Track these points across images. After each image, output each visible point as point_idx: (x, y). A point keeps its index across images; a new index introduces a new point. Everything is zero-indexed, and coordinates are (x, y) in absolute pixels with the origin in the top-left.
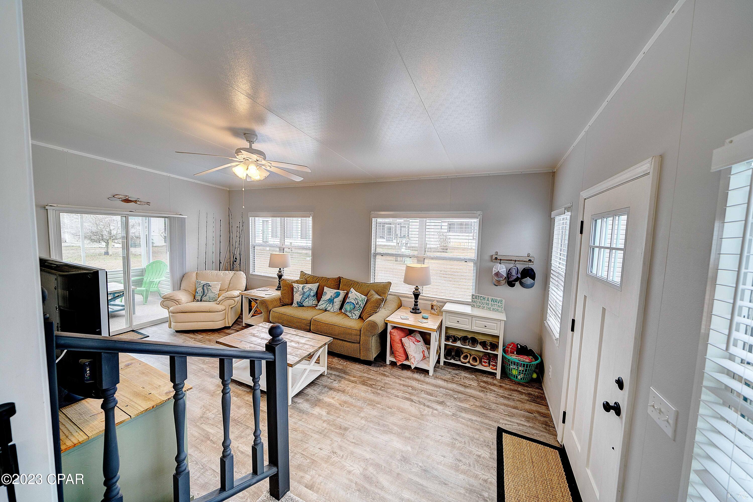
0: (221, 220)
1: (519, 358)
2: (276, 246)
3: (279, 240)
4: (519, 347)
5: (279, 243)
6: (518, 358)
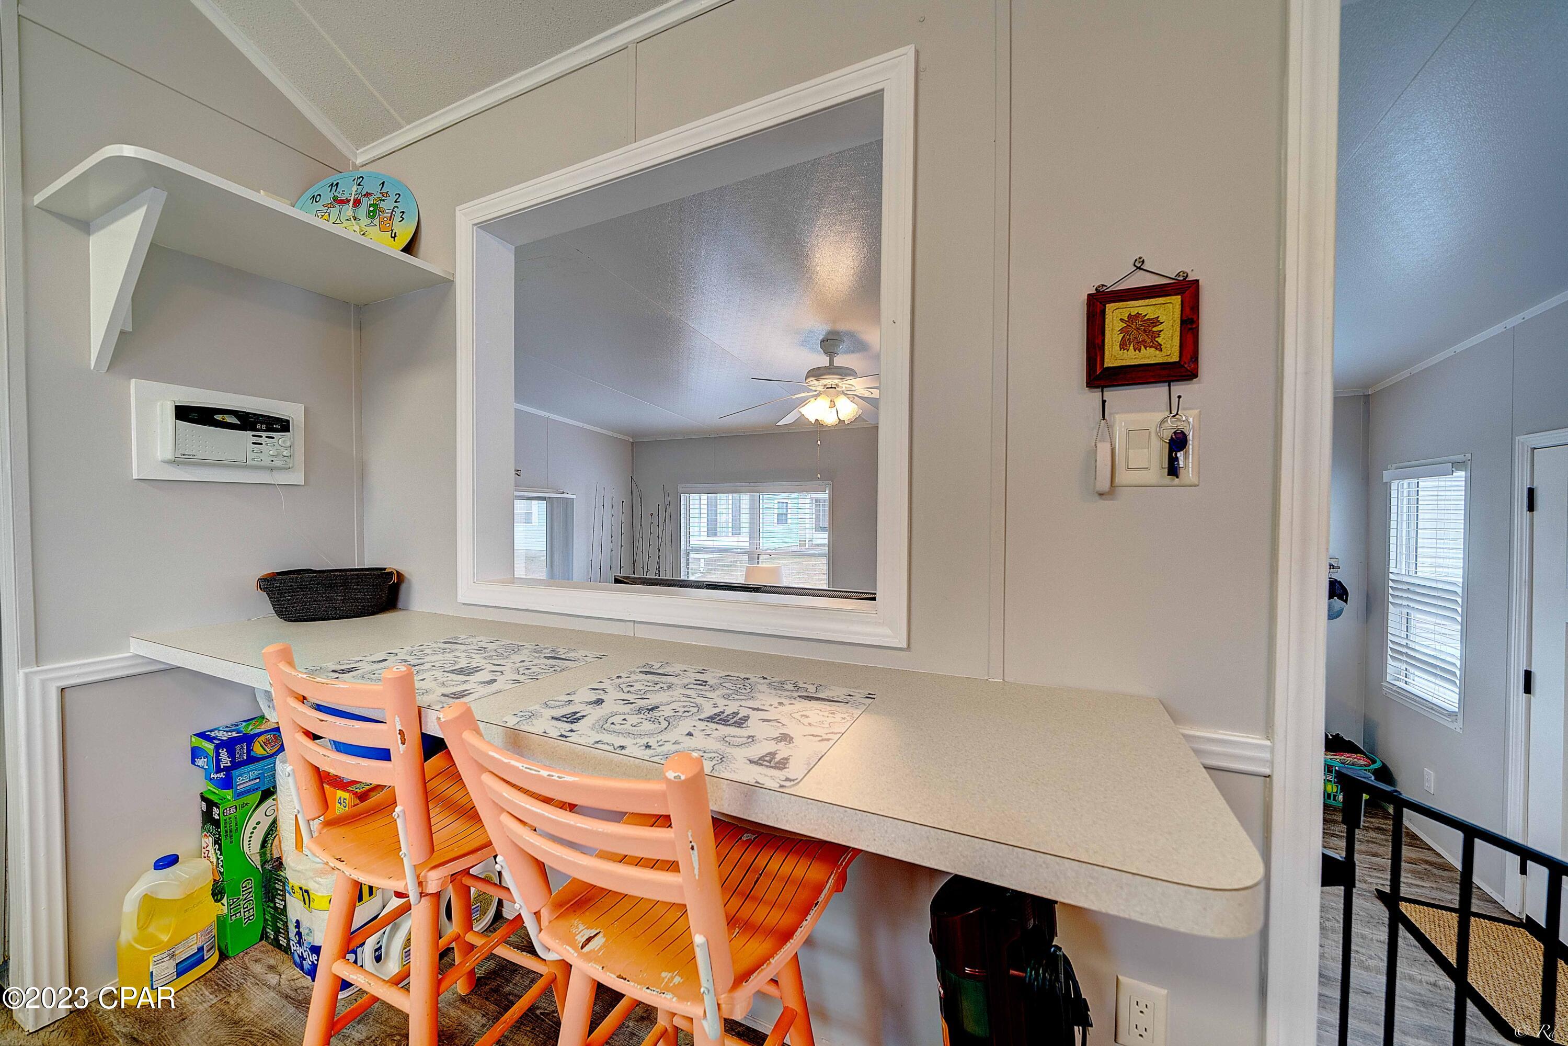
0: (623, 502)
1: (1343, 757)
2: (743, 552)
3: (748, 539)
4: (1331, 737)
5: (748, 544)
6: (1340, 758)
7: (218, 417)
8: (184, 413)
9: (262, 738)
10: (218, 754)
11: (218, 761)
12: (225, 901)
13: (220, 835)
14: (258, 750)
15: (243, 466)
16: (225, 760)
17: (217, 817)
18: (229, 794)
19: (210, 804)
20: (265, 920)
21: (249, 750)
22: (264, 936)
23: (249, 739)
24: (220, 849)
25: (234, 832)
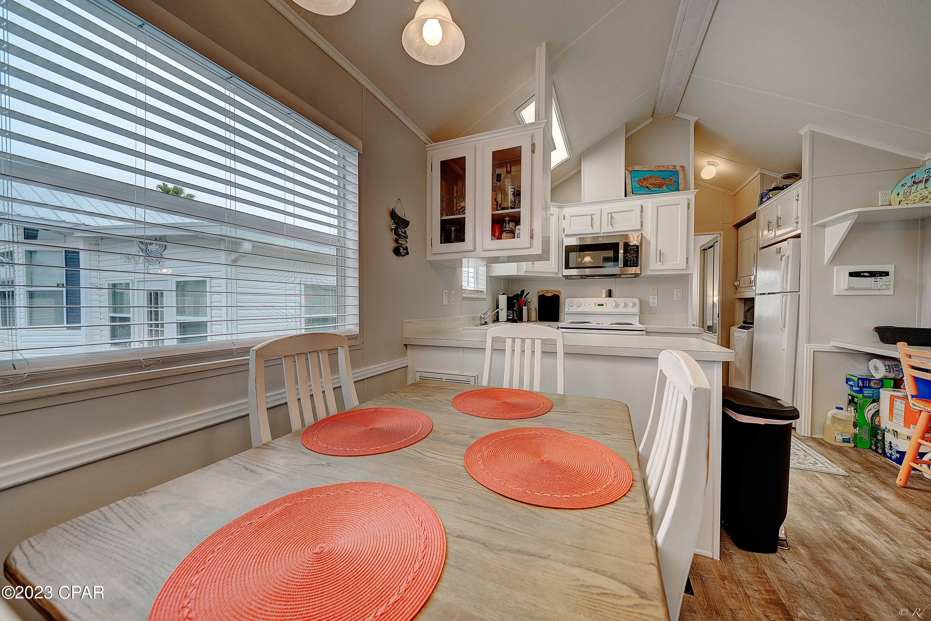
7: (862, 274)
8: (851, 274)
9: (874, 381)
10: (858, 381)
11: (858, 383)
12: (857, 429)
13: (857, 407)
14: (872, 384)
15: (870, 289)
16: (861, 385)
17: (856, 401)
18: (861, 396)
19: (853, 397)
20: (871, 443)
21: (869, 384)
22: (870, 448)
23: (870, 380)
24: (857, 411)
25: (863, 408)
